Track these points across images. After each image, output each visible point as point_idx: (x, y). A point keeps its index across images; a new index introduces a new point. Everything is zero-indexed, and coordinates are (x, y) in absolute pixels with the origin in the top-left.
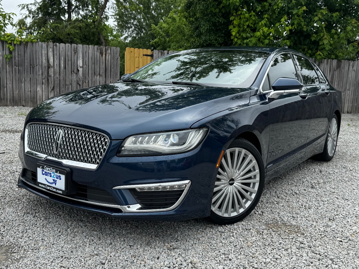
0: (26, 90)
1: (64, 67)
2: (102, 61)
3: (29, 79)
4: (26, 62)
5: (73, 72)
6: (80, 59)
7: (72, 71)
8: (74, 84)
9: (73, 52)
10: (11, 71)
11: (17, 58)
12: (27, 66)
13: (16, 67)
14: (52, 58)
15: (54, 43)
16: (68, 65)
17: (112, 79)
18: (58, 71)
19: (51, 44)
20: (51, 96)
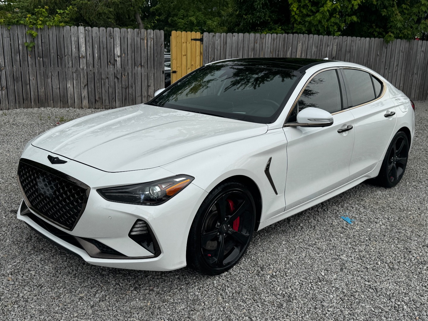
0: (54, 87)
1: (99, 56)
2: (143, 48)
3: (56, 74)
4: (52, 52)
5: (109, 63)
6: (118, 46)
7: (108, 61)
8: (111, 78)
9: (108, 38)
10: (34, 63)
11: (41, 48)
12: (53, 56)
13: (40, 58)
14: (84, 46)
15: (85, 28)
16: (103, 54)
17: (156, 71)
18: (92, 62)
19: (81, 28)
20: (85, 93)
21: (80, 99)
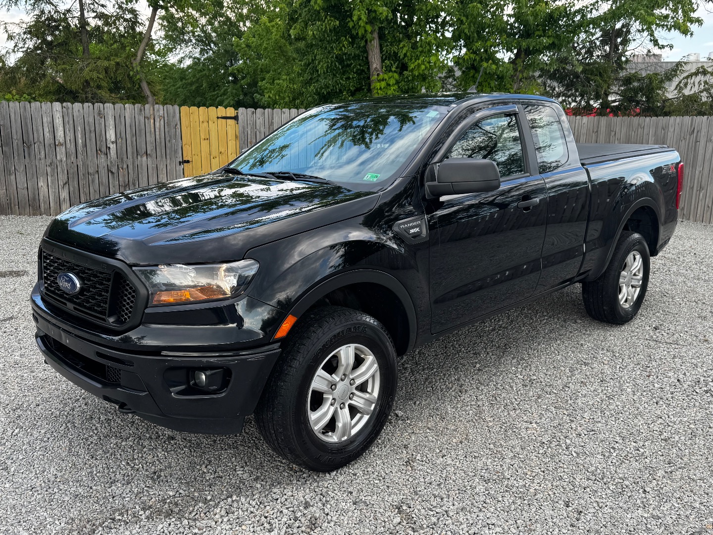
0: (19, 186)
1: (84, 143)
2: (149, 130)
3: (22, 168)
4: (15, 137)
5: (99, 152)
6: (111, 127)
7: (98, 149)
8: (103, 172)
9: (97, 117)
12: (17, 144)
14: (61, 129)
15: (62, 104)
16: (90, 140)
17: (169, 161)
18: (74, 151)
19: (57, 105)
20: (64, 194)
21: (58, 203)
